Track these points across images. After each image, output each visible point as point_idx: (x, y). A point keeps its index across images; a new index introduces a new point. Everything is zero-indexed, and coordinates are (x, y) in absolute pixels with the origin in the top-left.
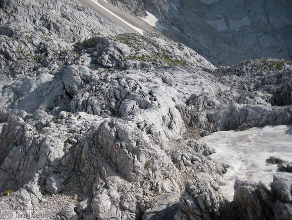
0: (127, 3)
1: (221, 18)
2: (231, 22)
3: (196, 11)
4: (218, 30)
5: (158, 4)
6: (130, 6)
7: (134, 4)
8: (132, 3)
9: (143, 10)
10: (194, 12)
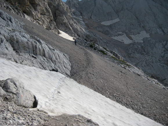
0: (38, 20)
1: (123, 34)
2: (132, 36)
3: (101, 30)
4: (125, 43)
5: (70, 24)
6: (41, 23)
7: (45, 21)
8: (43, 20)
9: (55, 28)
10: (100, 31)
